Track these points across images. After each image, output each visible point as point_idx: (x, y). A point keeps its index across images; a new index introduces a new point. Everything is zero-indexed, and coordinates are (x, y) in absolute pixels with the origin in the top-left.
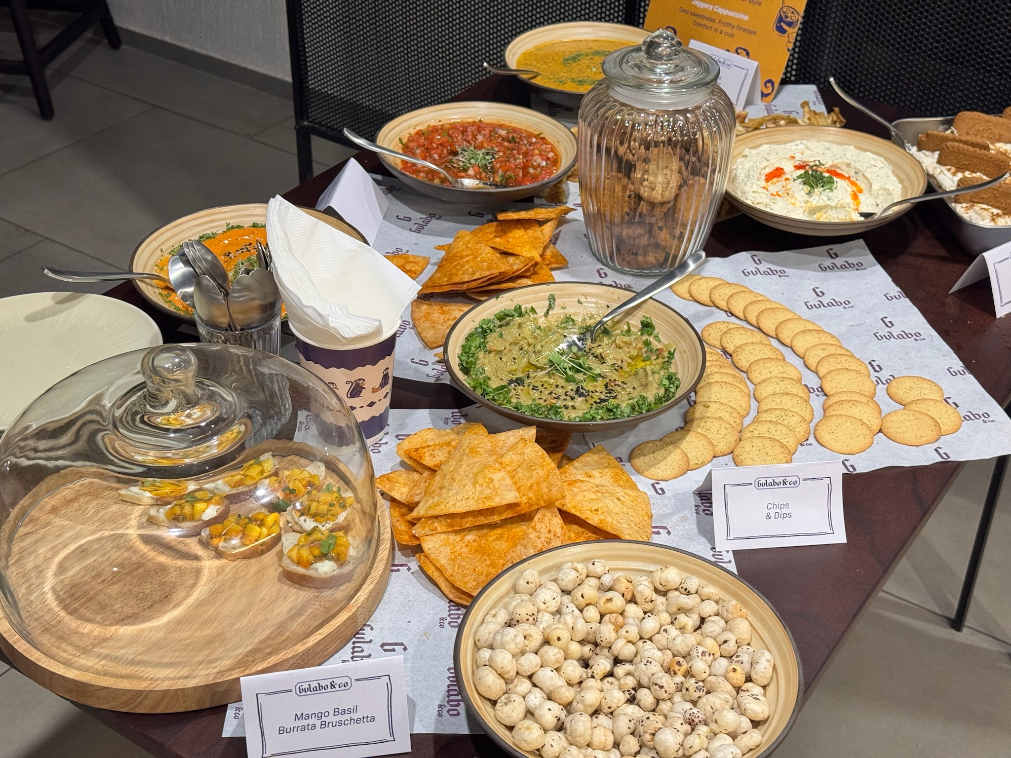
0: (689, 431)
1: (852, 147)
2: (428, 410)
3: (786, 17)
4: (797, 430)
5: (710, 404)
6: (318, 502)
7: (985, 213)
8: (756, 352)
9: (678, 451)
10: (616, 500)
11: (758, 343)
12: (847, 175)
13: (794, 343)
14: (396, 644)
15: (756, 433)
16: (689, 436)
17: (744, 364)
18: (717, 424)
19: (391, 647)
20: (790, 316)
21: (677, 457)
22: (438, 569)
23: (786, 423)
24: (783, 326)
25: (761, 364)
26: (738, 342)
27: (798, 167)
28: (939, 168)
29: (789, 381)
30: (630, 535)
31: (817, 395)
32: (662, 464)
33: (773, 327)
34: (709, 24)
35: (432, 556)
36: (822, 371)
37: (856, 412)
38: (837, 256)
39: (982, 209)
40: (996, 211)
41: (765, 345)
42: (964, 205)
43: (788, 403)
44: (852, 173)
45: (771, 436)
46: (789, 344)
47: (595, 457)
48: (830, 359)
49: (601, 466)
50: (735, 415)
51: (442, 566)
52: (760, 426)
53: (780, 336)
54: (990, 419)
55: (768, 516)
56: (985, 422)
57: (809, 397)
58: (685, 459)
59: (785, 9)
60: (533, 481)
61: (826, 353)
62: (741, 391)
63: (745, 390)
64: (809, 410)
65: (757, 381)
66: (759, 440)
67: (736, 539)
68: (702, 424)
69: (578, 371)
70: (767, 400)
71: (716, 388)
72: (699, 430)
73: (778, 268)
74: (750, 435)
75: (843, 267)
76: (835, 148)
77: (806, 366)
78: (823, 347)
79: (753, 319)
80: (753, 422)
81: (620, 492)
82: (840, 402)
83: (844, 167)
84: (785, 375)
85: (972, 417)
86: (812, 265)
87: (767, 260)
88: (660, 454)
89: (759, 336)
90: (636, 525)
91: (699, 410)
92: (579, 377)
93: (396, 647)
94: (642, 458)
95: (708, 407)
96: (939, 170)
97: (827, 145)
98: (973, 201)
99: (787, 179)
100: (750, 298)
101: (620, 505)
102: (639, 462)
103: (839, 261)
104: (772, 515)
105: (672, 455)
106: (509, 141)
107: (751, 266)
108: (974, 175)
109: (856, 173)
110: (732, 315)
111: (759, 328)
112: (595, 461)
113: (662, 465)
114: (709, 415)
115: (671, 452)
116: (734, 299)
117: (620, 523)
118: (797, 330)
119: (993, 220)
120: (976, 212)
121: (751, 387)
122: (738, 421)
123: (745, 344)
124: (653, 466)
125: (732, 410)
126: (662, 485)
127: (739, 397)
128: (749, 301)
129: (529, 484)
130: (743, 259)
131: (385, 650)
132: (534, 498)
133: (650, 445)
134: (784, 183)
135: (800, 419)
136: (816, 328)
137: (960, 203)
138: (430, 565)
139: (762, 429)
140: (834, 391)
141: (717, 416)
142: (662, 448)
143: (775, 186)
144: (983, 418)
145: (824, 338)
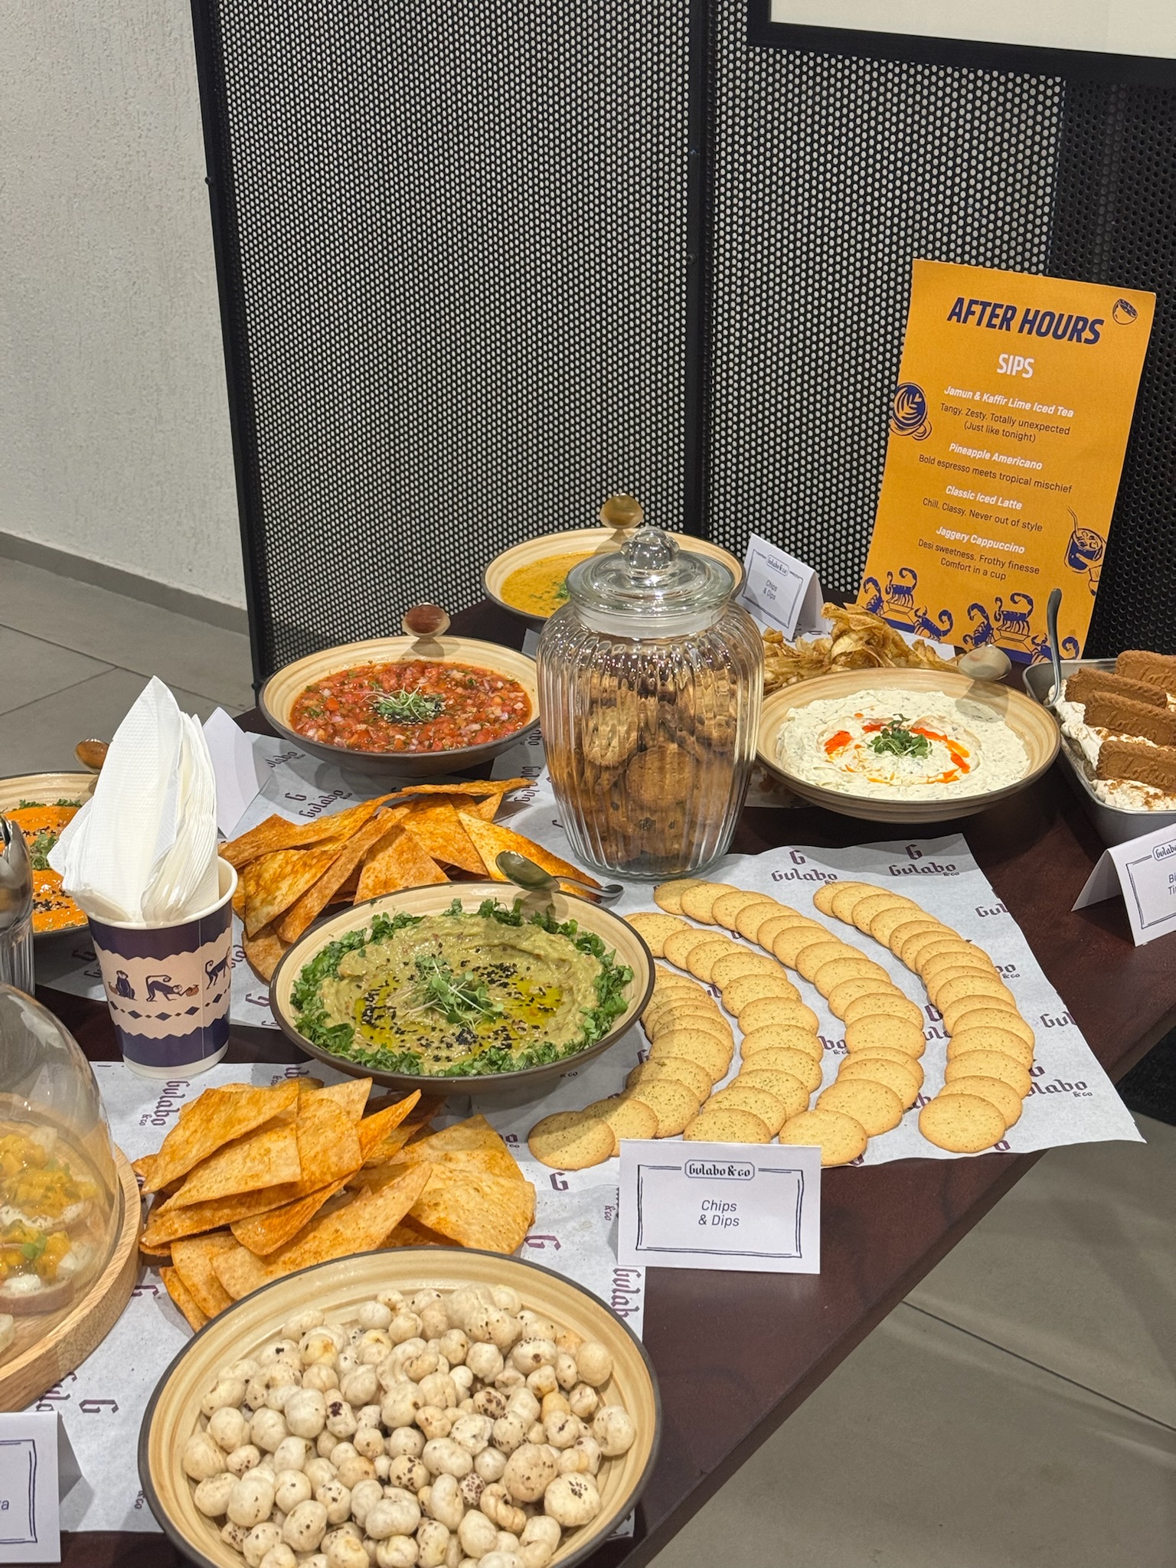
0: (626, 1099)
1: (941, 694)
2: (251, 1065)
3: (1083, 545)
4: (789, 1101)
5: (666, 1061)
6: (31, 1185)
7: (1136, 792)
8: (759, 989)
9: (601, 1127)
10: (472, 1192)
11: (764, 976)
12: (941, 734)
13: (819, 977)
14: (104, 1402)
15: (726, 1104)
16: (624, 1106)
17: (737, 1005)
18: (670, 1089)
19: (94, 1407)
20: (825, 938)
21: (597, 1137)
22: (187, 1290)
23: (774, 1091)
24: (807, 952)
25: (761, 1006)
26: (736, 974)
27: (869, 729)
28: (1087, 730)
29: (796, 1030)
30: (478, 1241)
31: (836, 1052)
32: (573, 1145)
33: (793, 954)
34: (966, 562)
35: (183, 1272)
36: (852, 1016)
37: (884, 1076)
38: (920, 855)
39: (1133, 787)
40: (1152, 790)
41: (775, 978)
42: (1109, 782)
43: (785, 1061)
44: (948, 730)
45: (747, 1109)
46: (811, 979)
47: (468, 1132)
48: (868, 1001)
49: (472, 1146)
50: (701, 1077)
51: (194, 1285)
52: (734, 1094)
53: (800, 967)
54: (1086, 1091)
55: (703, 1220)
56: (1076, 1095)
57: (821, 1056)
58: (609, 1140)
59: (1079, 534)
60: (318, 1148)
61: (862, 993)
62: (719, 1043)
63: (726, 1043)
64: (815, 1071)
65: (748, 1030)
66: (726, 1114)
67: (649, 1249)
68: (649, 1089)
69: (469, 1008)
70: (756, 1057)
71: (680, 1039)
72: (642, 1099)
73: (828, 870)
74: (716, 1106)
75: (925, 871)
76: (916, 697)
77: (831, 1010)
78: (859, 983)
79: (768, 942)
80: (728, 1088)
81: (487, 1182)
82: (863, 1063)
83: (935, 723)
84: (793, 1023)
85: (1059, 1088)
86: (879, 867)
87: (813, 859)
88: (571, 1132)
89: (770, 966)
90: (494, 1228)
91: (649, 1068)
92: (469, 1016)
93: (102, 1407)
94: (545, 1137)
95: (663, 1065)
96: (1085, 732)
97: (905, 693)
98: (1123, 775)
99: (857, 747)
100: (770, 912)
101: (478, 1199)
102: (538, 1142)
103: (921, 863)
104: (709, 1220)
105: (591, 1134)
106: (465, 687)
107: (787, 867)
108: (1135, 739)
109: (954, 729)
110: (741, 936)
111: (774, 955)
112: (466, 1139)
113: (572, 1148)
114: (661, 1077)
115: (589, 1129)
116: (747, 913)
117: (469, 1224)
118: (828, 959)
119: (1147, 803)
120: (1124, 792)
121: (738, 1037)
122: (703, 1086)
123: (745, 977)
124: (558, 1148)
125: (697, 1071)
126: (568, 1177)
127: (714, 1051)
128: (769, 916)
129: (312, 1153)
130: (779, 857)
131: (85, 1411)
132: (318, 1174)
133: (562, 1118)
134: (855, 752)
135: (796, 1085)
136: (857, 956)
137: (1105, 779)
138: (177, 1284)
139: (736, 1098)
140: (861, 1046)
141: (675, 1078)
142: (579, 1122)
143: (844, 757)
144: (1075, 1089)
145: (866, 971)
